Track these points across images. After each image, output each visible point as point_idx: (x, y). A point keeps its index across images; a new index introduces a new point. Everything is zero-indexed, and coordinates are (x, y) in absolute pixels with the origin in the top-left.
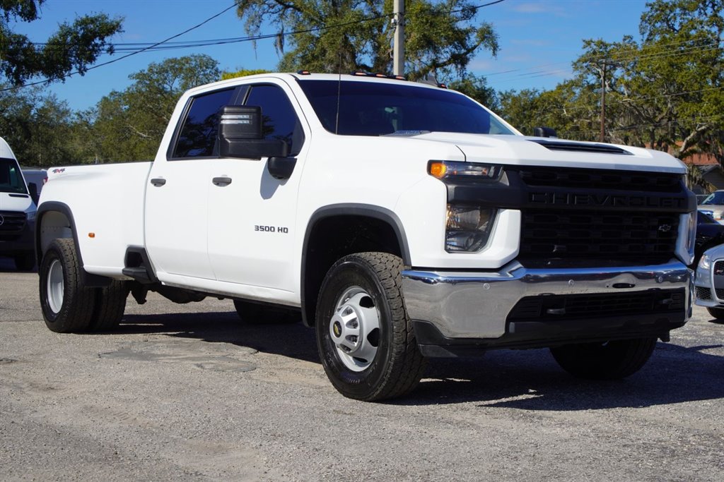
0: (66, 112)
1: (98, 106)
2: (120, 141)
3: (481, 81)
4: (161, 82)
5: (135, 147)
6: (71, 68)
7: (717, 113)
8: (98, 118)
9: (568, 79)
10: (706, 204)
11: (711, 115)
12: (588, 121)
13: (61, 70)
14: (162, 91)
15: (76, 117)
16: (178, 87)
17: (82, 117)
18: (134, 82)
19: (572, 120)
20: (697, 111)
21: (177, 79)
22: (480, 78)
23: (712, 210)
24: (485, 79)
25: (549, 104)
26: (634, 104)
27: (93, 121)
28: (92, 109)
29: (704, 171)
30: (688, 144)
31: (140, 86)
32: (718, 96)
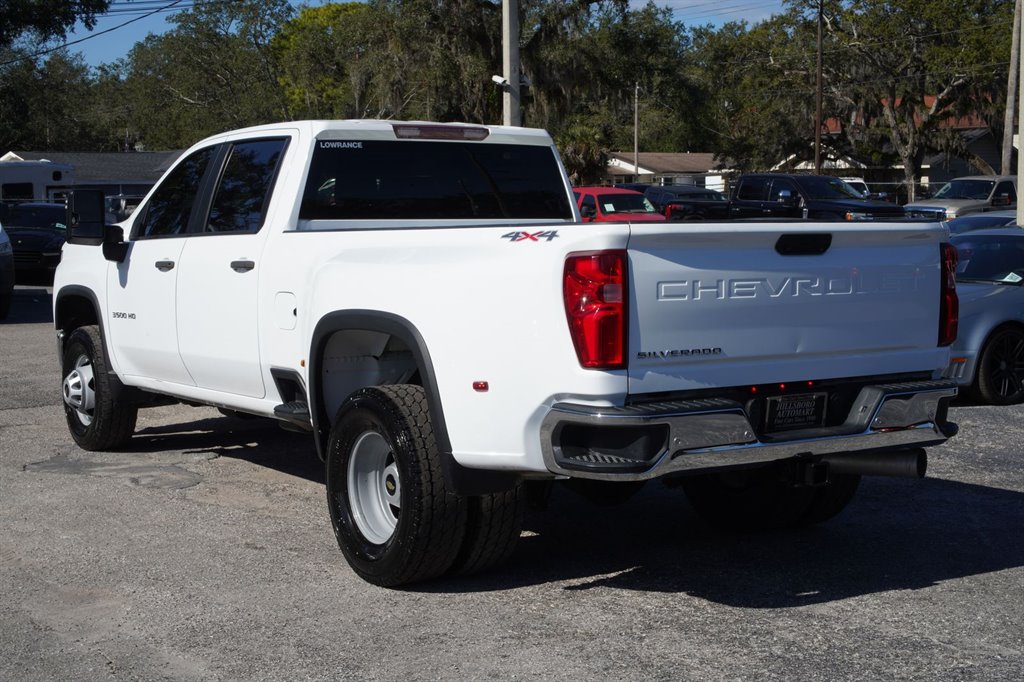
0: (84, 69)
1: (129, 56)
2: (157, 109)
3: (664, 13)
4: (212, 25)
5: (178, 117)
6: (74, 20)
7: (977, 62)
8: (131, 73)
9: (777, 15)
10: (939, 197)
11: (971, 63)
12: (805, 73)
13: (60, 24)
14: (213, 37)
15: (99, 73)
16: (235, 32)
17: (107, 73)
18: (174, 26)
19: (781, 71)
20: (952, 59)
21: (234, 21)
22: (663, 8)
23: (945, 207)
24: (670, 10)
25: (749, 50)
26: (866, 49)
27: (123, 77)
28: (122, 61)
29: (968, 139)
30: (941, 104)
31: (182, 32)
32: (981, 36)
